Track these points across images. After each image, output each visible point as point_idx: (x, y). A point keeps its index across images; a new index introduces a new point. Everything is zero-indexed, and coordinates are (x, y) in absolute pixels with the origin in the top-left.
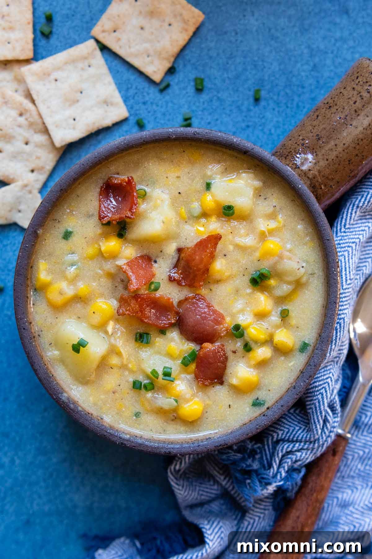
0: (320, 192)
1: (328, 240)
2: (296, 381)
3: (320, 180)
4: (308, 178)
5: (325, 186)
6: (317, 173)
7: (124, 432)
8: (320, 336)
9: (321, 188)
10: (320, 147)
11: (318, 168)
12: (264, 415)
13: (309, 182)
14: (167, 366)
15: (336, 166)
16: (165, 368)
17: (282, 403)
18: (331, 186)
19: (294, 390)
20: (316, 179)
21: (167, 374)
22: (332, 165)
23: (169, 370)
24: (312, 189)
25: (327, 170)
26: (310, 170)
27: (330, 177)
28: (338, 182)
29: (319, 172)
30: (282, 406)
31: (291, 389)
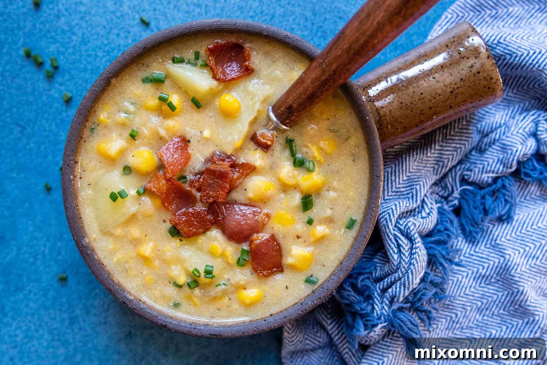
0: (385, 130)
1: (378, 177)
2: (305, 298)
3: (388, 120)
4: (379, 114)
5: (392, 126)
6: (388, 112)
7: (129, 293)
8: (341, 263)
9: (387, 128)
10: (399, 89)
11: (391, 108)
12: (265, 320)
13: (377, 118)
14: (209, 264)
15: (409, 111)
16: (207, 266)
17: (286, 314)
18: (397, 129)
19: (300, 306)
20: (386, 118)
21: (208, 272)
22: (405, 110)
23: (211, 269)
24: (378, 125)
25: (399, 113)
26: (382, 107)
27: (399, 120)
28: (405, 127)
29: (391, 111)
30: (285, 317)
31: (298, 304)
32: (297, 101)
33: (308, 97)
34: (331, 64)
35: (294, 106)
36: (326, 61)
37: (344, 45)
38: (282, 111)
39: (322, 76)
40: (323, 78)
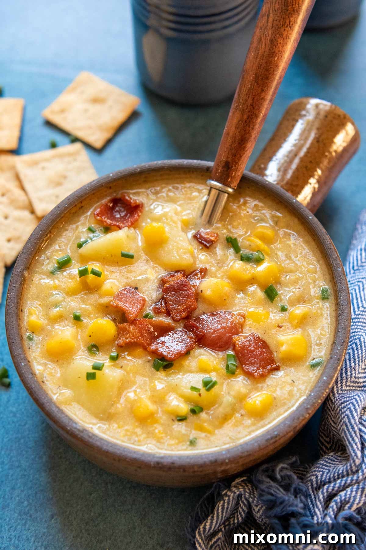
32: (230, 153)
33: (239, 143)
34: (246, 100)
35: (229, 160)
36: (241, 100)
37: (250, 77)
38: (221, 172)
39: (243, 116)
40: (245, 117)
